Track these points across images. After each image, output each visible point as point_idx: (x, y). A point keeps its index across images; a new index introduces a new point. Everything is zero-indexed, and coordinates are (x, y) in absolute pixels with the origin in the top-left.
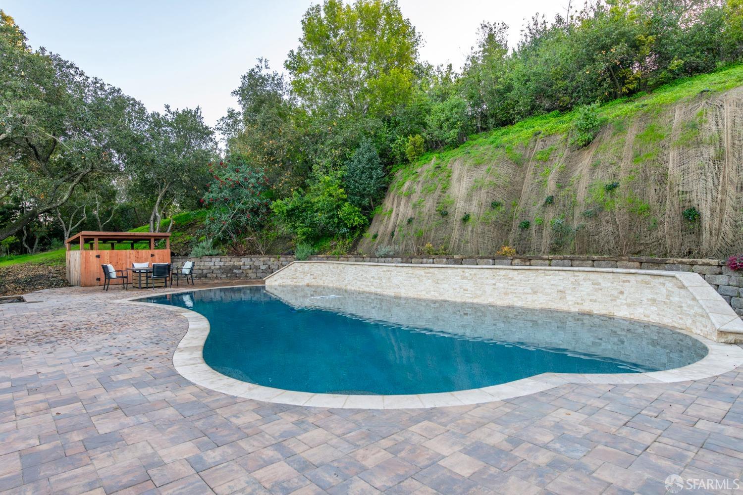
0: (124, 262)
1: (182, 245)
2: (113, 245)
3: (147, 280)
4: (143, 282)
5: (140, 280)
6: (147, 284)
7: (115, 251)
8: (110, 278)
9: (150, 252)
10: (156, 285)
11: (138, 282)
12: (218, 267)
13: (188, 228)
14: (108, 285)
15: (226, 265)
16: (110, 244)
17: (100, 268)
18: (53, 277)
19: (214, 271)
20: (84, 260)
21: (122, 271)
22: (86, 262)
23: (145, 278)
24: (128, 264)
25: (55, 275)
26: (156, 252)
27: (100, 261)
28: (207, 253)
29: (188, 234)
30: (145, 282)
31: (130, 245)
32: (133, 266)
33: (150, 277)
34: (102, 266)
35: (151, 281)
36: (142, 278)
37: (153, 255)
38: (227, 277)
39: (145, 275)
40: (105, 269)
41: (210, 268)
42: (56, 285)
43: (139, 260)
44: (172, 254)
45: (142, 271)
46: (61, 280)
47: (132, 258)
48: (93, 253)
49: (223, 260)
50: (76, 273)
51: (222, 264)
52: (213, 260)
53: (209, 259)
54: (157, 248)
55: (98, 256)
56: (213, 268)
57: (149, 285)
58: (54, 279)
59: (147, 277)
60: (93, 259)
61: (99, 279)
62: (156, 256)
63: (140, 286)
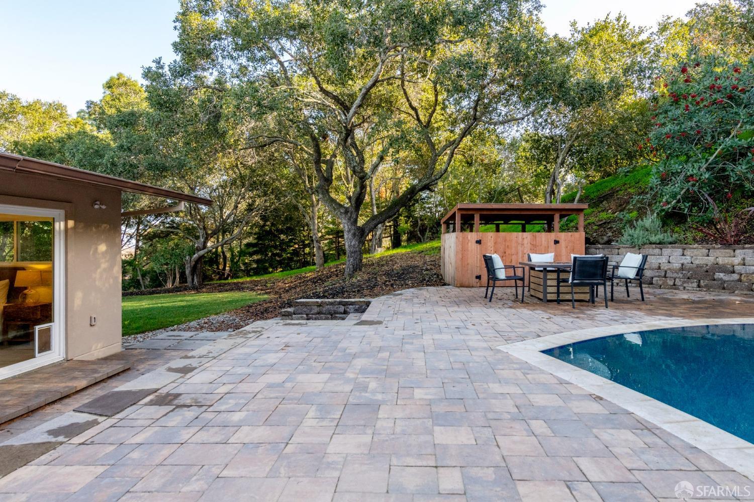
0: (513, 251)
1: (595, 227)
2: (498, 227)
3: (558, 286)
4: (550, 290)
5: (546, 286)
6: (558, 293)
7: (501, 234)
8: (496, 279)
9: (553, 236)
10: (576, 297)
11: (541, 289)
12: (677, 265)
13: (602, 202)
14: (494, 287)
15: (697, 262)
16: (494, 226)
17: (480, 260)
18: (427, 270)
19: (669, 274)
20: (460, 246)
21: (514, 267)
22: (463, 250)
23: (555, 283)
24: (520, 254)
25: (429, 267)
26: (563, 236)
27: (481, 250)
28: (653, 239)
29: (603, 211)
30: (554, 289)
31: (520, 227)
32: (530, 259)
33: (566, 281)
34: (484, 256)
35: (568, 289)
36: (549, 283)
37: (556, 242)
38: (699, 286)
39: (554, 276)
40: (488, 261)
41: (659, 268)
42: (428, 281)
43: (536, 249)
44: (588, 241)
45: (548, 269)
46: (435, 274)
47: (525, 245)
48: (472, 236)
49: (688, 252)
50: (450, 266)
51: (687, 260)
52: (667, 251)
53: (657, 251)
54: (562, 230)
55: (479, 242)
56: (665, 267)
57: (562, 297)
58: (427, 272)
59: (559, 281)
60: (472, 246)
61: (478, 277)
62: (563, 243)
63: (545, 296)
